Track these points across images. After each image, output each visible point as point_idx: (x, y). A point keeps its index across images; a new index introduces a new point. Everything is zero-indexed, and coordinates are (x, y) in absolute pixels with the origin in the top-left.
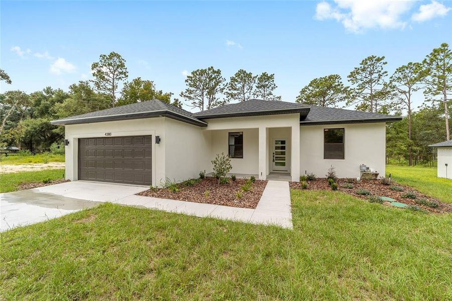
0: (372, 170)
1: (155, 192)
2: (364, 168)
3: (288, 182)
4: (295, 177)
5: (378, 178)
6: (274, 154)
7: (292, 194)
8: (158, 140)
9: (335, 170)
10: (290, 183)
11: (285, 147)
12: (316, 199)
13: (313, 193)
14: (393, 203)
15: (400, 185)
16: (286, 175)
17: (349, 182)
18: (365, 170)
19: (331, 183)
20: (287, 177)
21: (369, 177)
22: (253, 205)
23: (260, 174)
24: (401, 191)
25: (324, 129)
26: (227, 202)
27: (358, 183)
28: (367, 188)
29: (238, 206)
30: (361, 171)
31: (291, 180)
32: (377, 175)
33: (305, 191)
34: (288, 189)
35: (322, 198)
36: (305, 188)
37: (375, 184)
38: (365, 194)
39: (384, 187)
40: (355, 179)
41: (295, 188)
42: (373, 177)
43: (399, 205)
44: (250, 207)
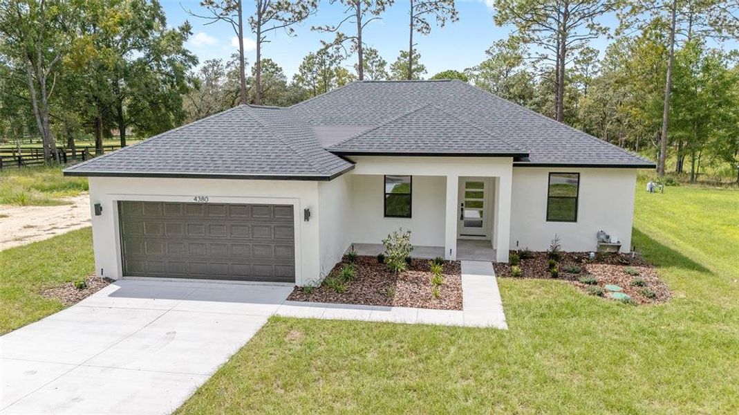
0: (614, 240)
1: (303, 294)
2: (602, 237)
3: (491, 263)
4: (503, 256)
5: (620, 252)
6: (462, 205)
7: (501, 287)
8: (307, 214)
9: (560, 242)
10: (495, 265)
11: (482, 203)
12: (530, 294)
13: (527, 283)
14: (615, 293)
15: (642, 264)
16: (485, 247)
17: (579, 261)
18: (603, 240)
19: (552, 266)
20: (488, 251)
21: (608, 250)
22: (459, 306)
23: (447, 251)
24: (636, 275)
25: (550, 173)
26: (424, 303)
27: (590, 261)
28: (598, 271)
29: (442, 308)
30: (599, 242)
31: (495, 258)
32: (619, 247)
33: (517, 281)
34: (494, 278)
35: (537, 291)
36: (517, 275)
37: (612, 263)
38: (589, 283)
39: (621, 268)
40: (588, 254)
41: (504, 276)
42: (613, 251)
43: (620, 296)
44: (455, 308)
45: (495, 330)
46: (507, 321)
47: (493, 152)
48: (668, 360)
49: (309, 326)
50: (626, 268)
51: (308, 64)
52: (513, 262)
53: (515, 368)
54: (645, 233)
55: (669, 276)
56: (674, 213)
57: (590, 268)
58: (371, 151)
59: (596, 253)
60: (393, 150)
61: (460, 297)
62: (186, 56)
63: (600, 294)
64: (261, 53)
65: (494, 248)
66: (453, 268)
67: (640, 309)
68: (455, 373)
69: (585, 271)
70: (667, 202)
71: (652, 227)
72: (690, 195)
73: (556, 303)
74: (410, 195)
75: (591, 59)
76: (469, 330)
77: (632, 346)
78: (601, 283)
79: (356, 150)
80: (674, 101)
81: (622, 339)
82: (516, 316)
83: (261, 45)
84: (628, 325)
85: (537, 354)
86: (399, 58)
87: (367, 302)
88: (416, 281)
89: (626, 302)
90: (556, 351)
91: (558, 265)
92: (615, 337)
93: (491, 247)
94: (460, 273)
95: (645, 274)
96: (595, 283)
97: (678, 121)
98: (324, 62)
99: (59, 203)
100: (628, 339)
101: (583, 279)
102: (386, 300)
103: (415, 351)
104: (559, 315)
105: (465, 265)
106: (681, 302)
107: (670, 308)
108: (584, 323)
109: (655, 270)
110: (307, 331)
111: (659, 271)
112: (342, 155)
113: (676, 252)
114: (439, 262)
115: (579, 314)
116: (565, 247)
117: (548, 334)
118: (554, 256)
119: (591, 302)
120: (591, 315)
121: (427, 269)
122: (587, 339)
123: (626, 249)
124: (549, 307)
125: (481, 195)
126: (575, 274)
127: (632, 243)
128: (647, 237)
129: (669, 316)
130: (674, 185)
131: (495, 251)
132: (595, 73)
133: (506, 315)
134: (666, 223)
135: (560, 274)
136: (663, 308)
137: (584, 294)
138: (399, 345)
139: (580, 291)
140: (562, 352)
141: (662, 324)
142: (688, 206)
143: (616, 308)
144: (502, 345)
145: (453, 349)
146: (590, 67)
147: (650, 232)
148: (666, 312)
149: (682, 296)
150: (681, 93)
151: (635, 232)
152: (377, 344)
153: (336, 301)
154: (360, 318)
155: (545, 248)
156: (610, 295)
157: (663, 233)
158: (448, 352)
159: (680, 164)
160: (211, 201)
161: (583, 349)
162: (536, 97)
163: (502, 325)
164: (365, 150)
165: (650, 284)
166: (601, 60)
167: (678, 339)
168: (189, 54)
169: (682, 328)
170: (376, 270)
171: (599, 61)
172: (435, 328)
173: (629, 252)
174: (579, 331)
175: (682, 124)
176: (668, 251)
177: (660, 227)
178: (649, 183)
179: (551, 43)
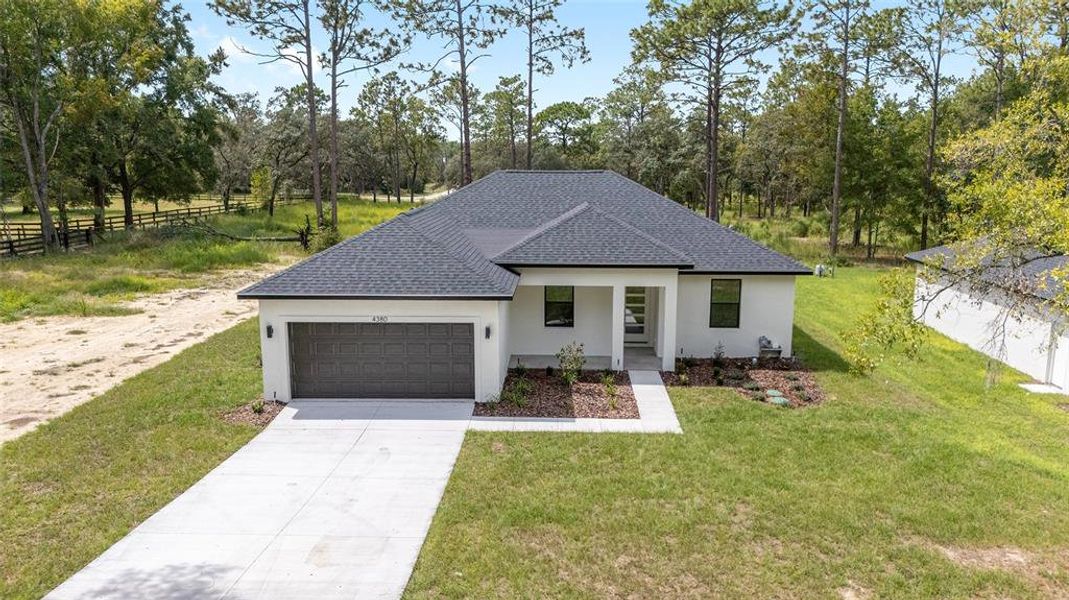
0: (775, 346)
1: (485, 409)
2: (764, 342)
3: (658, 372)
4: (669, 364)
5: (782, 356)
7: (671, 397)
8: (488, 332)
9: (724, 350)
10: (662, 374)
11: (643, 308)
12: (699, 401)
13: (695, 391)
14: (776, 398)
15: (801, 369)
16: (648, 355)
17: (742, 368)
18: (765, 344)
19: (717, 373)
20: (652, 359)
21: (769, 356)
22: (636, 415)
23: (614, 360)
24: (795, 379)
25: (712, 280)
26: (604, 413)
27: (752, 368)
28: (760, 377)
29: (621, 417)
30: (761, 347)
31: (661, 366)
32: (780, 352)
33: (685, 389)
34: (663, 387)
35: (705, 399)
36: (685, 384)
37: (773, 369)
38: (752, 389)
39: (782, 373)
40: (750, 359)
41: (672, 385)
42: (774, 356)
43: (780, 400)
44: (634, 417)
45: (673, 435)
46: (682, 426)
47: (659, 263)
48: (815, 451)
49: (508, 438)
50: (786, 373)
51: (370, 92)
52: (679, 370)
53: (695, 462)
54: (807, 332)
55: (825, 381)
56: (842, 306)
57: (752, 374)
58: (538, 263)
59: (758, 359)
60: (560, 262)
61: (635, 406)
62: (220, 95)
63: (763, 400)
64: (337, 101)
65: (659, 355)
66: (622, 378)
67: (796, 412)
68: (648, 468)
69: (748, 377)
70: (836, 290)
71: (818, 325)
72: (863, 280)
73: (723, 408)
74: (573, 303)
75: (750, 92)
76: (649, 435)
77: (788, 442)
78: (763, 389)
79: (522, 262)
80: (847, 161)
81: (779, 436)
82: (688, 421)
83: (338, 90)
84: (786, 426)
85: (712, 452)
86: (497, 87)
87: (550, 415)
88: (589, 393)
89: (785, 405)
90: (727, 448)
91: (722, 372)
92: (775, 436)
93: (655, 355)
94: (629, 384)
95: (804, 379)
96: (758, 389)
97: (851, 186)
98: (393, 90)
99: (128, 312)
100: (785, 436)
101: (747, 385)
102: (568, 412)
103: (610, 454)
104: (727, 419)
105: (632, 374)
106: (834, 404)
107: (823, 409)
108: (749, 425)
109: (813, 374)
110: (507, 442)
111: (816, 374)
112: (508, 267)
113: (835, 354)
114: (608, 372)
115: (744, 418)
116: (728, 354)
117: (719, 436)
118: (718, 363)
119: (754, 407)
120: (754, 418)
121: (597, 381)
122: (752, 438)
123: (787, 353)
124: (717, 412)
125: (642, 300)
126: (739, 381)
127: (793, 347)
128: (809, 337)
129: (820, 417)
130: (848, 266)
131: (661, 359)
132: (755, 109)
133: (680, 421)
134: (833, 317)
135: (725, 381)
136: (816, 410)
137: (749, 400)
138: (594, 450)
139: (744, 397)
140: (731, 449)
141: (813, 423)
142: (857, 296)
143: (776, 411)
144: (681, 446)
145: (641, 451)
146: (749, 102)
147: (814, 331)
148: (818, 413)
149: (834, 398)
150: (855, 151)
151: (797, 332)
152: (574, 450)
153: (521, 415)
154: (550, 430)
155: (710, 354)
156: (771, 400)
157: (827, 330)
158: (637, 453)
159: (857, 235)
160: (389, 321)
161: (748, 446)
162: (682, 147)
163: (678, 431)
164: (531, 262)
165: (807, 389)
166: (762, 93)
167: (825, 435)
168: (223, 92)
169: (830, 426)
170: (548, 384)
171: (759, 94)
172: (619, 435)
173: (789, 356)
174: (745, 432)
175: (857, 191)
176: (826, 354)
177: (826, 323)
178: (818, 266)
179: (701, 82)
